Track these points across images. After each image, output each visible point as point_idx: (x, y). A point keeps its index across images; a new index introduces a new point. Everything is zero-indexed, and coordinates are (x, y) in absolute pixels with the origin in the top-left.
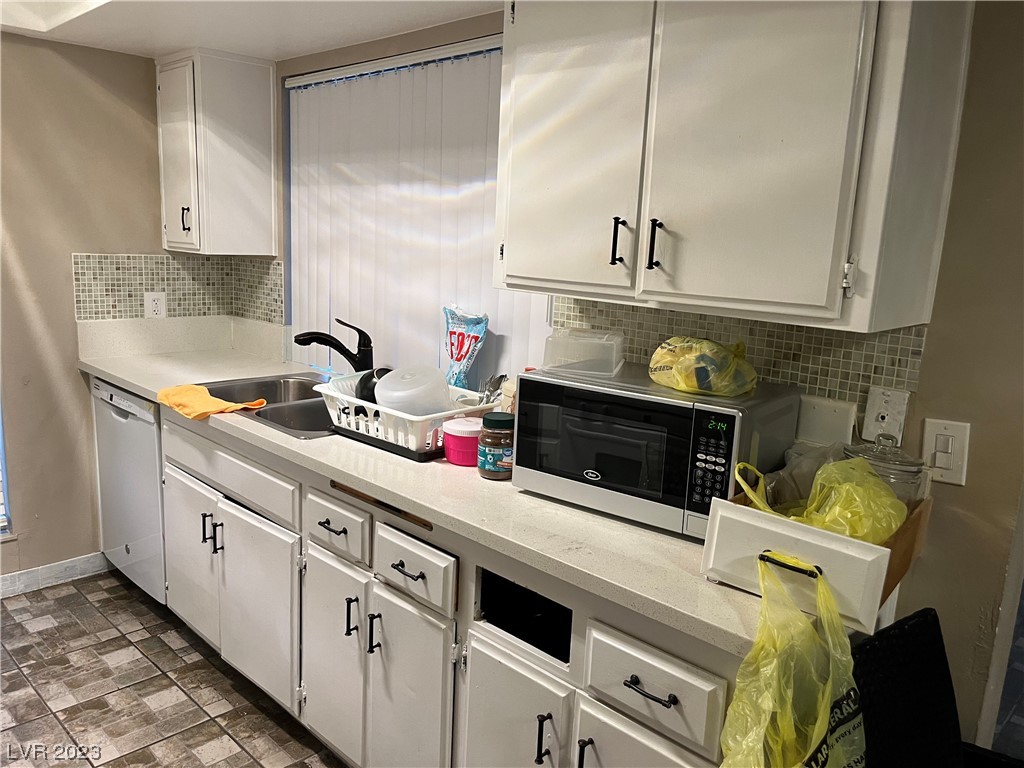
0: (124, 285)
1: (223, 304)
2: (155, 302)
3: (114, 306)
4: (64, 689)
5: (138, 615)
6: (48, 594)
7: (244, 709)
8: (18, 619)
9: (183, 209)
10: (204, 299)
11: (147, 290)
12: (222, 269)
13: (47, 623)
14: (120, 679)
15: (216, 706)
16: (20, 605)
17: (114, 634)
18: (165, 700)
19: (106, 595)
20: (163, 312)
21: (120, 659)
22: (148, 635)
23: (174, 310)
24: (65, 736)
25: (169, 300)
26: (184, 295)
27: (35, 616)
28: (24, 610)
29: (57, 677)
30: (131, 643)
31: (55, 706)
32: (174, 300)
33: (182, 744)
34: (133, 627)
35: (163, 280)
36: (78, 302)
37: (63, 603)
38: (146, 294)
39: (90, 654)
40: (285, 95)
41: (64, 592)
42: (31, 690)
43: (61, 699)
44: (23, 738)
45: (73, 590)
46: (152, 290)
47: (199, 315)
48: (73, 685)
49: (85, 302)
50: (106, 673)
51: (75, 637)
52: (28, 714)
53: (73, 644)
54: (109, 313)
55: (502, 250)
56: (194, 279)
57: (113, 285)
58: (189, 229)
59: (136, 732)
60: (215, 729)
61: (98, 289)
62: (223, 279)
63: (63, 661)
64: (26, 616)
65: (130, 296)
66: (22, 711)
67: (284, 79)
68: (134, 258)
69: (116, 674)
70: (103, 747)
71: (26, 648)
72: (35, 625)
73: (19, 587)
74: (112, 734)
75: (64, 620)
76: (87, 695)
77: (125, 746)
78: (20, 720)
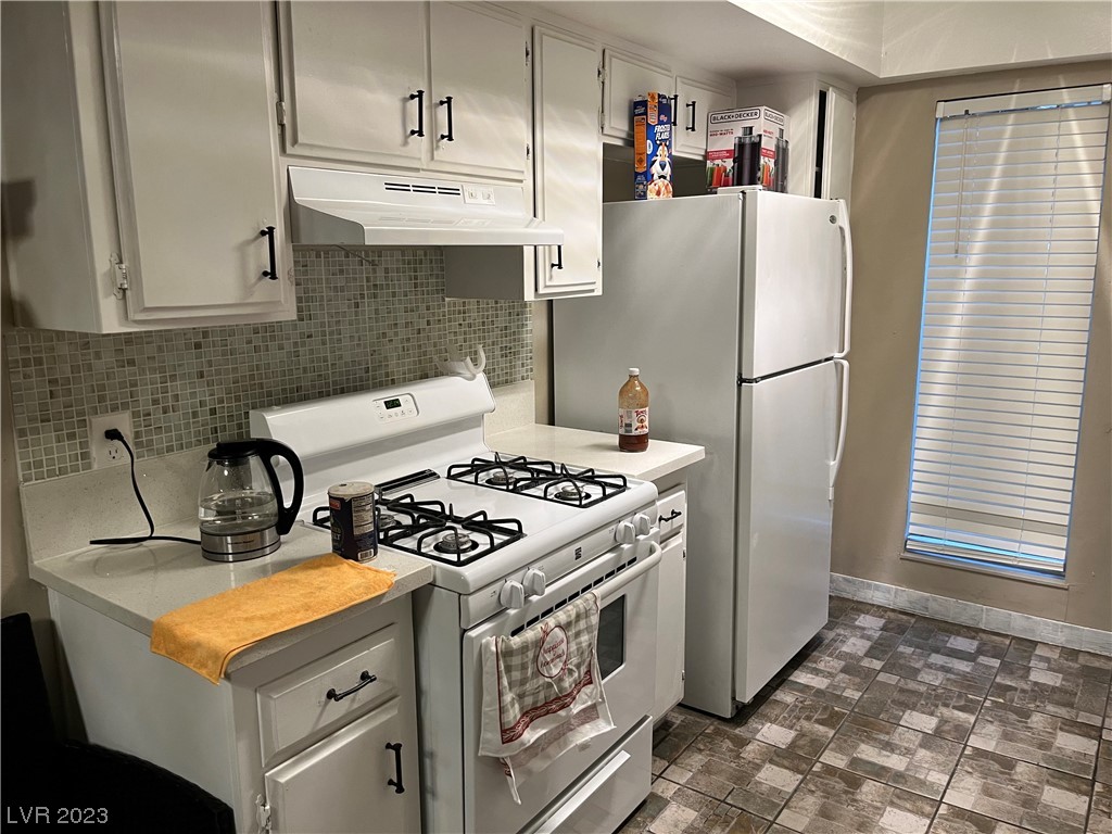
4: (997, 735)
6: (1081, 658)
8: (1033, 663)
13: (1052, 680)
14: (1050, 758)
16: (1048, 654)
17: (1097, 721)
18: (1063, 801)
21: (1071, 744)
24: (952, 766)
27: (1049, 669)
28: (1048, 660)
29: (1004, 722)
30: (1099, 738)
31: (974, 741)
37: (1086, 672)
39: (1053, 724)
42: (973, 718)
43: (986, 738)
44: (921, 746)
48: (1007, 737)
50: (1045, 746)
51: (1059, 704)
52: (949, 732)
53: (1050, 708)
59: (1007, 804)
63: (1025, 715)
64: (1044, 665)
66: (945, 728)
69: (1052, 752)
70: (966, 794)
71: (1010, 688)
72: (1041, 676)
73: (1060, 638)
74: (987, 792)
75: (1069, 685)
76: (1008, 751)
77: (984, 807)
78: (938, 732)
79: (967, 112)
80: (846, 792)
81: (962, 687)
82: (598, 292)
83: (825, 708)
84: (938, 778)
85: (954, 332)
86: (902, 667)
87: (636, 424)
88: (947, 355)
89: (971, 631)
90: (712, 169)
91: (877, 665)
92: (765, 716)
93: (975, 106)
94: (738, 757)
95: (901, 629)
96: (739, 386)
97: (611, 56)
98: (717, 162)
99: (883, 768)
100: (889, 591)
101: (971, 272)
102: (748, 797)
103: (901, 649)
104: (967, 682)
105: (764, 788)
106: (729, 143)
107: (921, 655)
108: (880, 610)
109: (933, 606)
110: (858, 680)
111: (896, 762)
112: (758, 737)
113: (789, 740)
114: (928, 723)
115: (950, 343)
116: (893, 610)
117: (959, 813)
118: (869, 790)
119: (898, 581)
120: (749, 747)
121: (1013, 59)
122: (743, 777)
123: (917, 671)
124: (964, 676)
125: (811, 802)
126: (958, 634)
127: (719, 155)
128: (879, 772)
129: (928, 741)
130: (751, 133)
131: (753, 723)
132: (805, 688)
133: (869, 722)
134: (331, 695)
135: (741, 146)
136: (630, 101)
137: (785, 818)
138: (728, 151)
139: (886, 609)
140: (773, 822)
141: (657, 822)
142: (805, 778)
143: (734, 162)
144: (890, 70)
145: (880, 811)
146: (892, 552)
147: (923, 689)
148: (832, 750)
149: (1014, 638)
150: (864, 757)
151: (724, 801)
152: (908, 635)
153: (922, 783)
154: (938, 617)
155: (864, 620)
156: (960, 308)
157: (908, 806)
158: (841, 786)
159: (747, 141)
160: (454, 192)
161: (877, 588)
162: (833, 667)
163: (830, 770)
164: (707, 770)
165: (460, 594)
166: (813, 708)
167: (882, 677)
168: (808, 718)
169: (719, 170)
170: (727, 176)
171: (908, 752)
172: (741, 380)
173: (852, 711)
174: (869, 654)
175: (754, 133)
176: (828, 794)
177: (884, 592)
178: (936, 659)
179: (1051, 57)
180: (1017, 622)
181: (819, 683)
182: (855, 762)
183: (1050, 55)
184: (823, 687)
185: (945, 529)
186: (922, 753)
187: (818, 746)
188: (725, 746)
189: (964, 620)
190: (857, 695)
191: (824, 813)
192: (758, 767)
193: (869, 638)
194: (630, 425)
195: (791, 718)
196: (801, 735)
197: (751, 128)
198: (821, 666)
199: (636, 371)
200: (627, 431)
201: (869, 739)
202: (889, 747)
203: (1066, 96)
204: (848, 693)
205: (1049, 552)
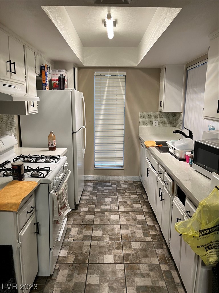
0: (149, 119)
1: (172, 124)
2: (156, 123)
3: (147, 124)
4: (122, 198)
5: (141, 190)
6: (128, 182)
7: (150, 212)
8: (121, 185)
9: (161, 102)
10: (167, 123)
11: (154, 120)
12: (172, 115)
13: (125, 187)
14: (131, 200)
15: (145, 210)
16: (123, 182)
17: (135, 192)
18: (137, 206)
19: (138, 185)
20: (157, 125)
21: (134, 196)
22: (141, 194)
23: (160, 125)
24: (117, 205)
25: (159, 123)
26: (162, 121)
27: (124, 185)
28: (123, 183)
29: (122, 196)
30: (137, 194)
31: (119, 200)
32: (160, 122)
33: (135, 213)
34: (139, 192)
35: (158, 118)
36: (140, 122)
37: (130, 184)
38: (154, 121)
39: (129, 194)
40: (187, 72)
41: (131, 182)
42: (117, 196)
43: (120, 199)
44: (111, 203)
45: (133, 182)
46: (155, 120)
47: (166, 126)
48: (123, 198)
49: (141, 122)
50: (130, 198)
51: (128, 190)
52: (114, 200)
53: (127, 191)
54: (146, 125)
55: (203, 109)
56: (165, 118)
57: (147, 119)
58: (162, 106)
59: (129, 209)
60: (143, 213)
61: (144, 120)
62: (172, 118)
63: (124, 193)
64: (123, 184)
65: (150, 121)
66: (113, 199)
67: (187, 68)
68: (152, 113)
69: (131, 198)
70: (122, 209)
71: (120, 190)
72: (123, 186)
73: (124, 179)
74: (125, 207)
75: (128, 187)
76: (125, 200)
77: (126, 210)
78: (112, 200)
79: (100, 75)
80: (103, 215)
81: (112, 191)
82: (37, 113)
83: (91, 202)
84: (116, 208)
85: (101, 121)
86: (100, 191)
87: (53, 144)
88: (100, 126)
89: (109, 181)
90: (53, 83)
91: (96, 191)
92: (81, 206)
93: (102, 74)
94: (80, 215)
95: (97, 184)
96: (73, 133)
97: (36, 54)
98: (54, 81)
99: (107, 209)
100: (92, 177)
101: (103, 108)
102: (86, 222)
103: (98, 187)
104: (112, 190)
105: (88, 219)
106: (57, 77)
107: (102, 188)
108: (91, 181)
109: (101, 178)
110: (94, 195)
111: (108, 207)
112: (81, 211)
113: (88, 210)
114: (110, 199)
115: (100, 123)
116: (93, 181)
117: (123, 212)
118: (107, 213)
119: (94, 174)
120: (81, 213)
121: (110, 65)
122: (83, 219)
123: (103, 191)
124: (111, 189)
125: (98, 219)
126: (107, 182)
127: (54, 80)
128: (107, 210)
129: (112, 202)
130: (62, 75)
131: (79, 209)
132: (85, 199)
133: (100, 202)
134: (28, 212)
135: (60, 78)
136: (40, 66)
137: (95, 223)
138: (57, 79)
139: (92, 181)
140: (93, 225)
141: (71, 232)
142: (94, 215)
143: (59, 82)
144: (86, 64)
145: (110, 216)
146: (92, 169)
147: (106, 194)
148: (96, 209)
149: (116, 181)
150: (102, 208)
151: (82, 224)
152: (98, 185)
153: (114, 209)
154: (102, 180)
155: (89, 184)
156: (101, 116)
157: (114, 214)
158: (101, 214)
159: (62, 77)
160: (13, 87)
161: (90, 177)
162: (88, 194)
163: (98, 212)
164: (75, 220)
165: (48, 184)
166: (89, 202)
167: (98, 193)
168: (89, 205)
169: (55, 83)
170: (57, 85)
171: (109, 205)
172: (73, 132)
173: (96, 201)
174: (93, 190)
175: (63, 76)
176: (100, 216)
177: (91, 177)
178: (105, 188)
179: (116, 66)
180: (116, 178)
181: (87, 198)
182: (101, 209)
183: (116, 65)
184: (88, 198)
185: (102, 162)
186: (112, 204)
187: (94, 209)
188: (76, 214)
189: (107, 179)
190: (95, 198)
191: (101, 220)
192: (85, 216)
193: (92, 187)
194: (52, 144)
195: (86, 205)
196: (89, 208)
197: (62, 74)
198: (86, 194)
199: (52, 131)
200: (51, 146)
201: (102, 205)
202: (105, 205)
203: (118, 74)
204: (93, 198)
205: (120, 163)
